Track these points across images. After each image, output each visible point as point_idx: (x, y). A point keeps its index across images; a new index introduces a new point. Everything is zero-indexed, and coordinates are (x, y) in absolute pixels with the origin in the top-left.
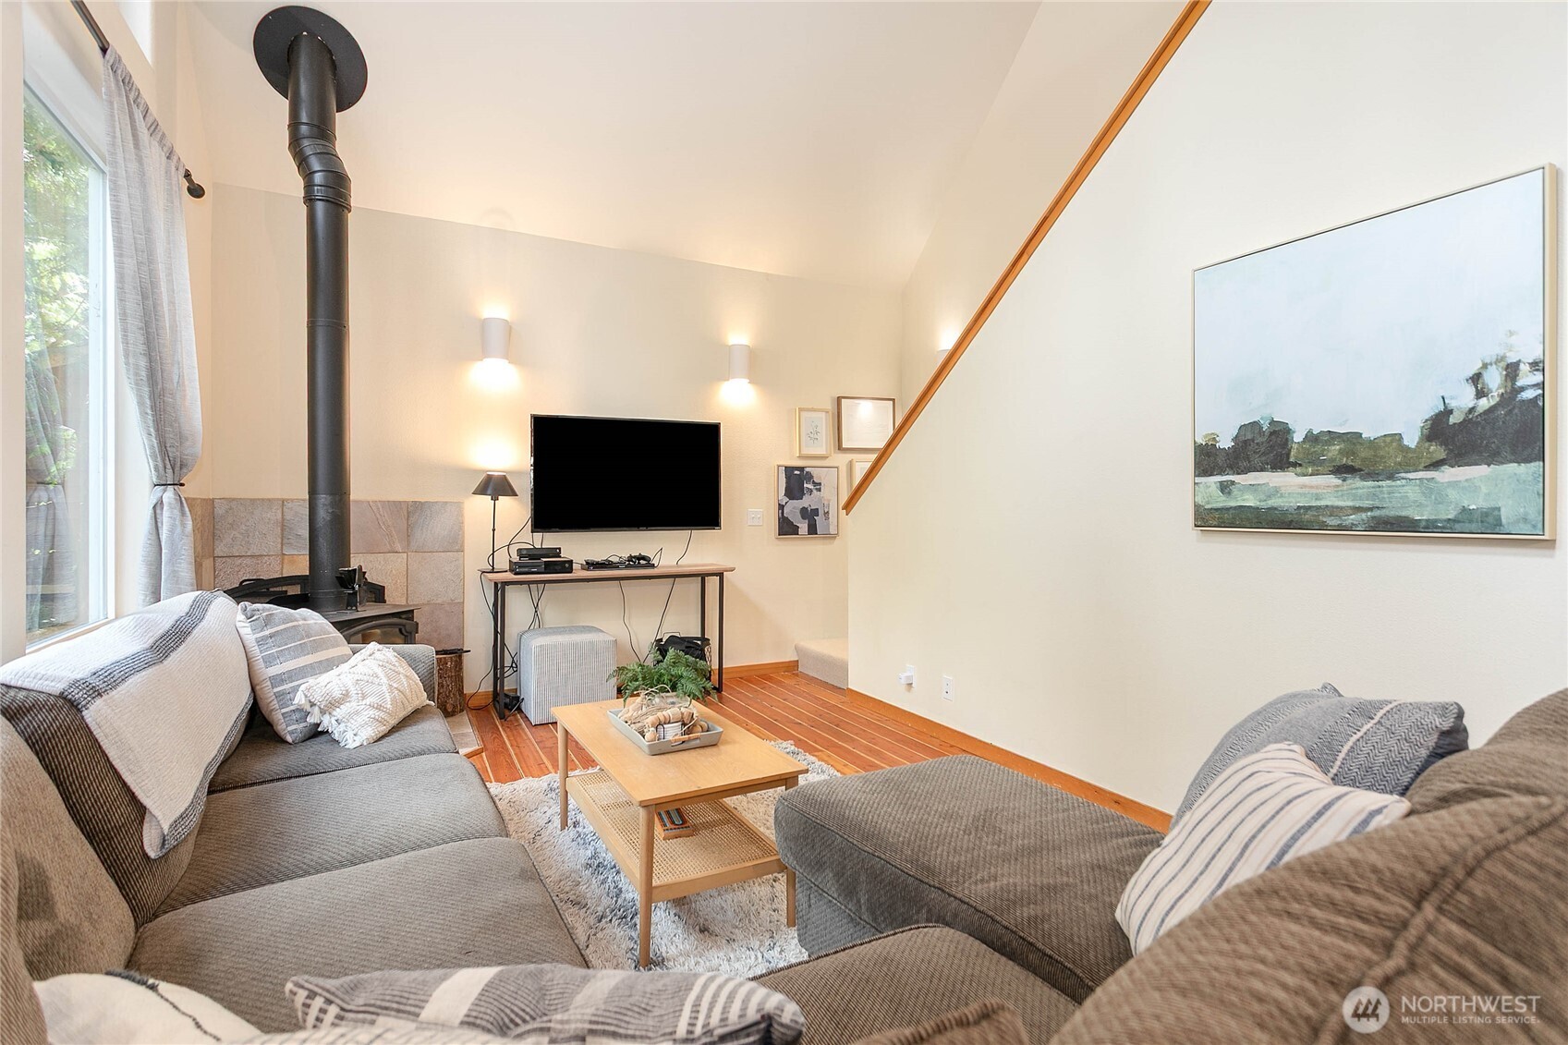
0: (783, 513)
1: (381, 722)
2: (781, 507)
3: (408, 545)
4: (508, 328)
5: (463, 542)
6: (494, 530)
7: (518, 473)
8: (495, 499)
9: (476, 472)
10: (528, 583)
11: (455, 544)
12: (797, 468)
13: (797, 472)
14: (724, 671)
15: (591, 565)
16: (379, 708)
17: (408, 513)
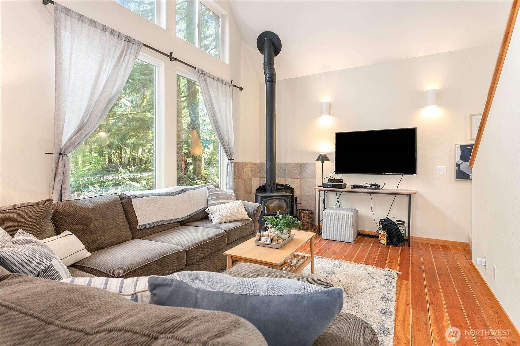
0: (459, 168)
1: (221, 219)
2: (458, 165)
3: (301, 176)
4: (330, 105)
5: (316, 176)
6: (322, 173)
7: (329, 153)
8: (323, 162)
9: (317, 153)
10: (336, 191)
11: (314, 177)
12: (469, 145)
13: (469, 147)
14: (410, 237)
15: (355, 187)
16: (221, 215)
17: (301, 167)
